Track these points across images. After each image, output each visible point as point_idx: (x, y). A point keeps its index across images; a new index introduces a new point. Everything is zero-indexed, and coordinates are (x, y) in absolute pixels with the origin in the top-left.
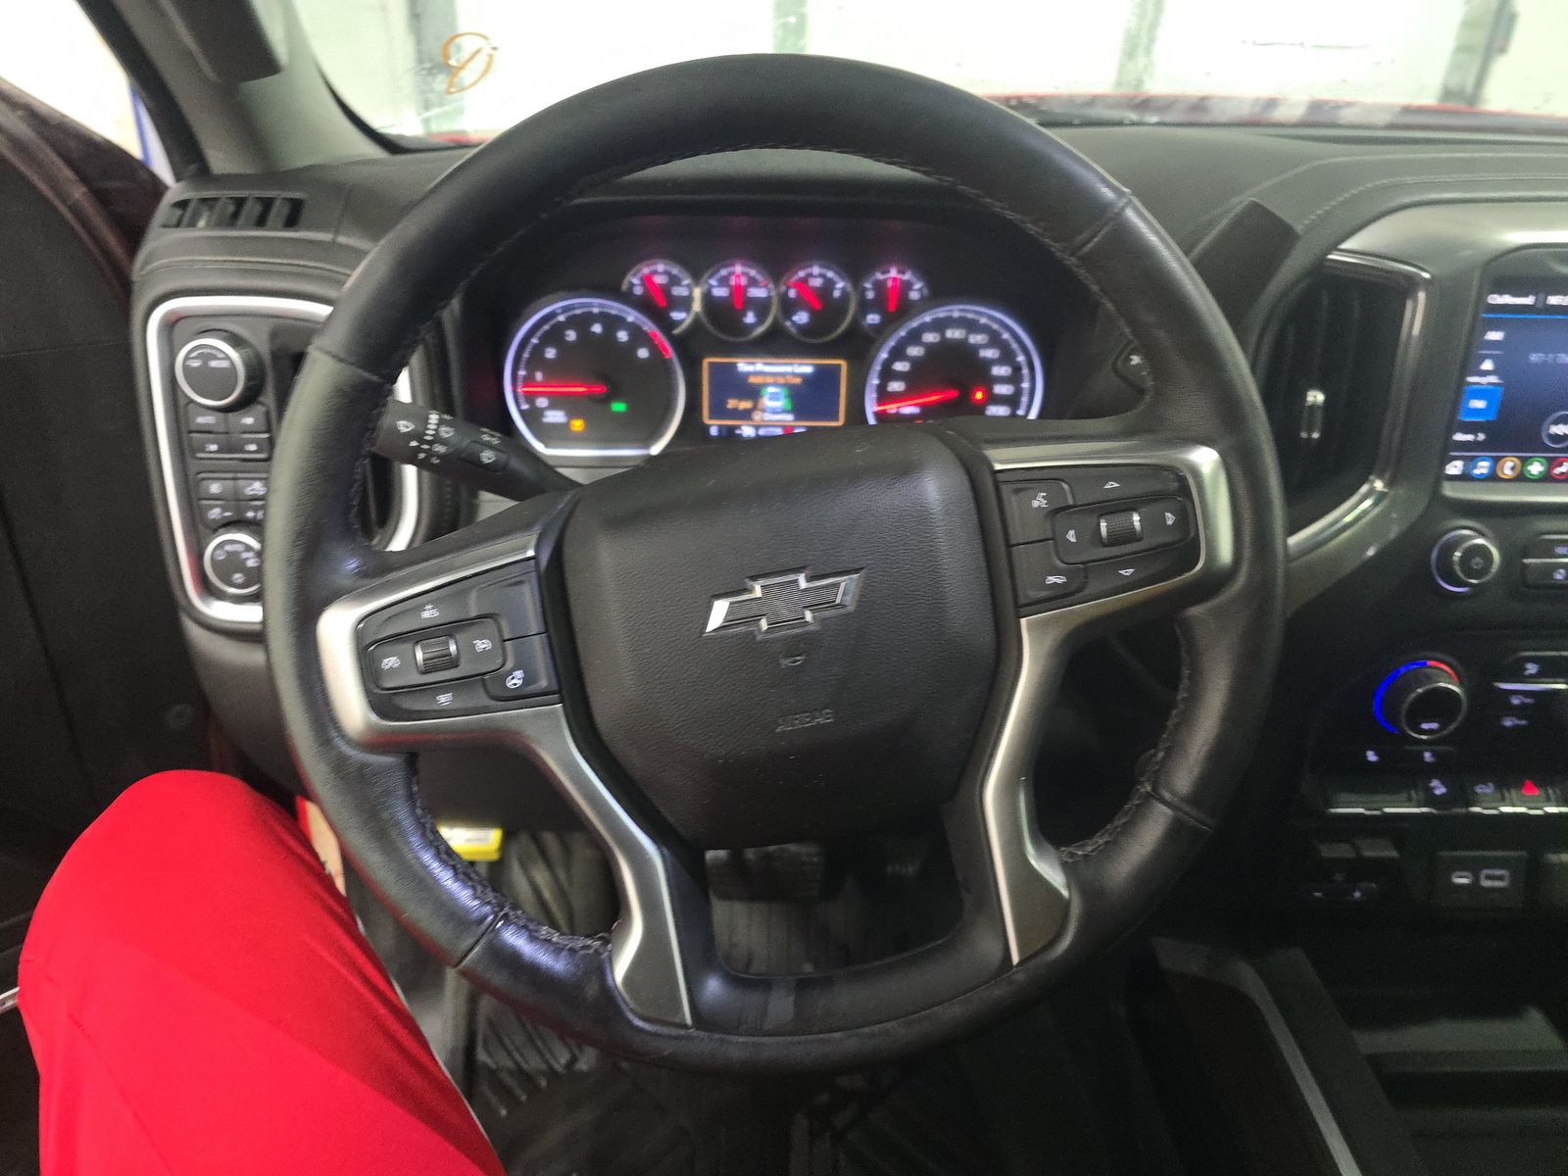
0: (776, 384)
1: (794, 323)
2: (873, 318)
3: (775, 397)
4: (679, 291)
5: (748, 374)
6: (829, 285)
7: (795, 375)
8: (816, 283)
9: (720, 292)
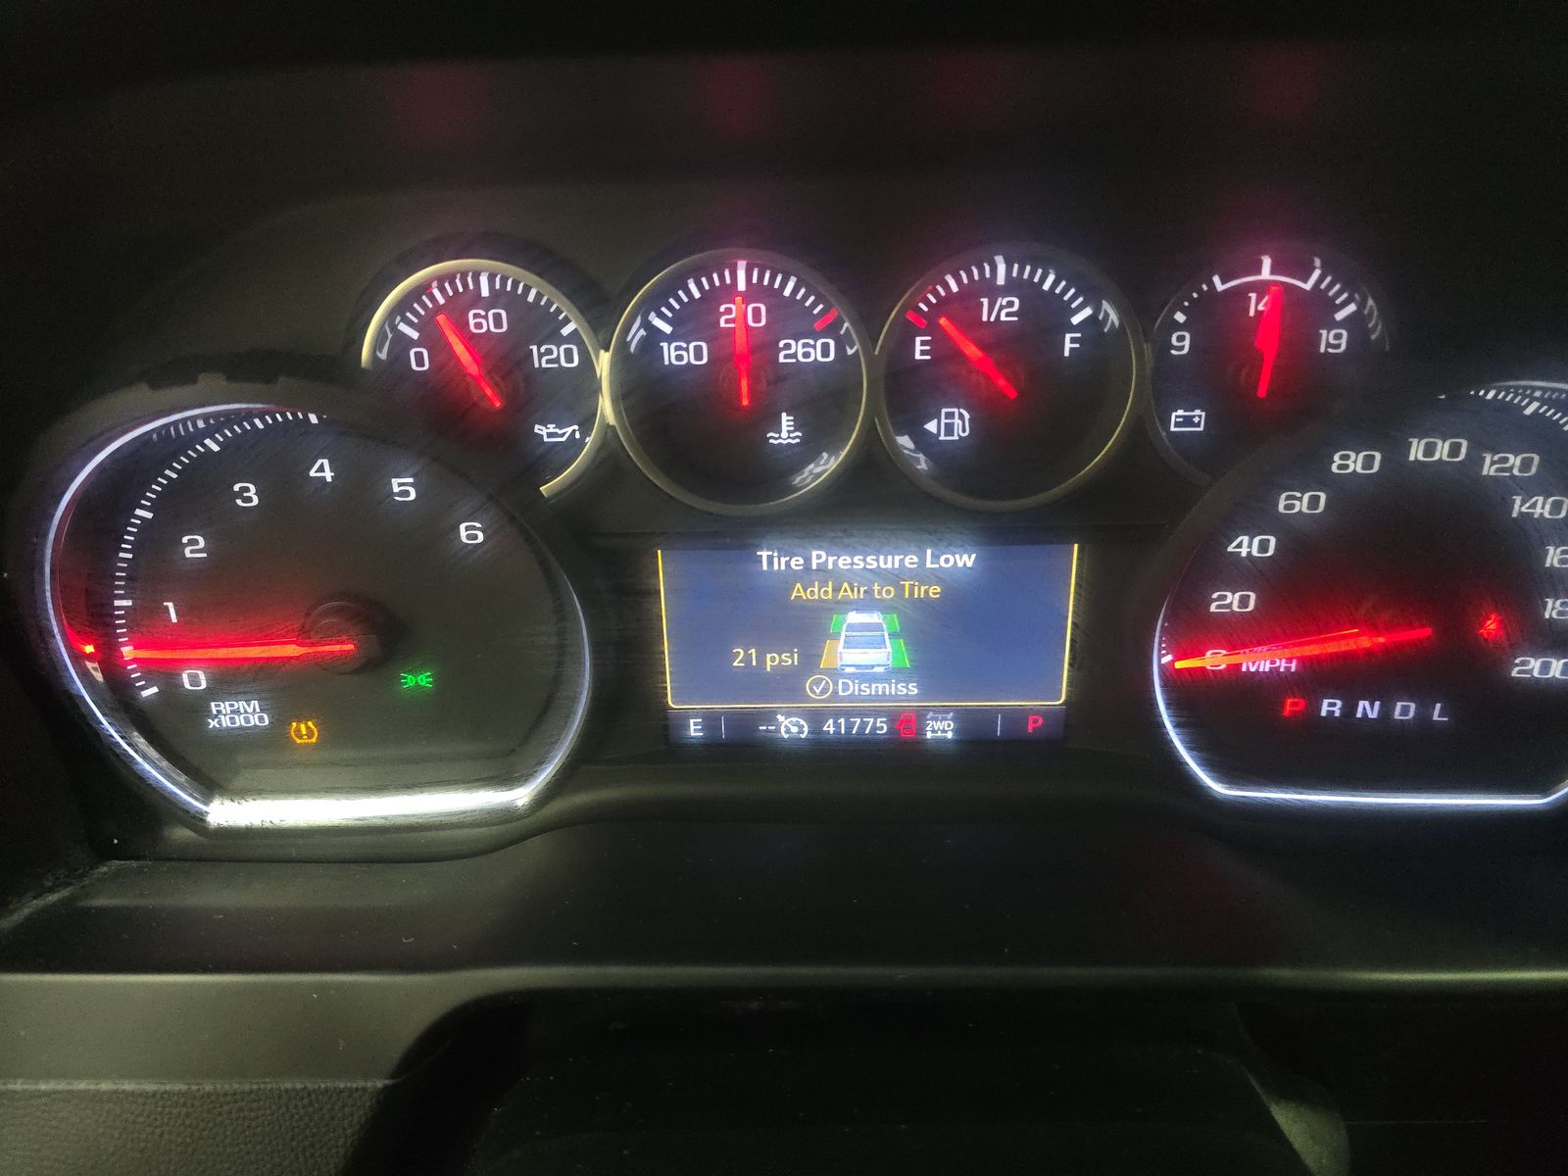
0: (868, 604)
1: (924, 441)
2: (1186, 420)
3: (867, 638)
4: (546, 357)
5: (789, 578)
6: (1045, 316)
7: (922, 576)
8: (1004, 310)
9: (681, 354)
